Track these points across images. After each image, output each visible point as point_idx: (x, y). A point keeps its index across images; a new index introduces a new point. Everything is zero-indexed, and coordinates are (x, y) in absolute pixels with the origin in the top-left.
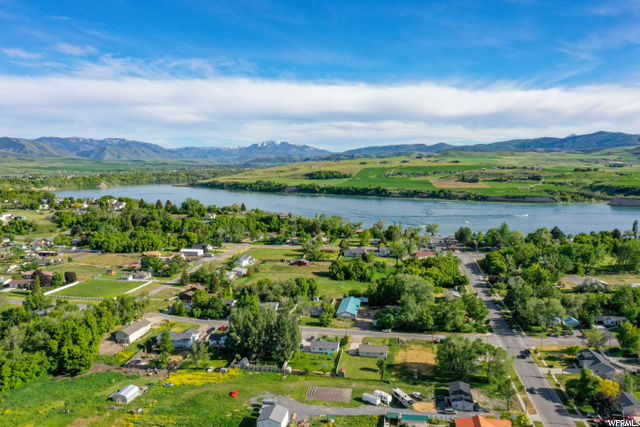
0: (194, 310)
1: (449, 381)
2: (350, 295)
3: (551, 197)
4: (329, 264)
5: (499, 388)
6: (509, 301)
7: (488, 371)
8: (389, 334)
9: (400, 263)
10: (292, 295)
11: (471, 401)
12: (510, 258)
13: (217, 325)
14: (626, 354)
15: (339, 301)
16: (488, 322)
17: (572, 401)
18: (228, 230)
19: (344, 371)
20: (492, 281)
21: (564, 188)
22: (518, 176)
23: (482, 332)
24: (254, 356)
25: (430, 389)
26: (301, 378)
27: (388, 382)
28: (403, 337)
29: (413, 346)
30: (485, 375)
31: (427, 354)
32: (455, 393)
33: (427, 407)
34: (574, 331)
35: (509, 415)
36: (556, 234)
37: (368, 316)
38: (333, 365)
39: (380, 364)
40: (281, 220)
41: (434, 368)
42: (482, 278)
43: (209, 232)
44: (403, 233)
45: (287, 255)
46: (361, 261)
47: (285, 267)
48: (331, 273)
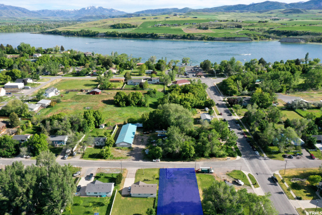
2: (129, 123)
3: (249, 38)
4: (115, 92)
8: (158, 164)
9: (166, 89)
12: (240, 83)
15: (120, 126)
20: (230, 102)
21: (255, 32)
22: (229, 25)
36: (263, 63)
37: (142, 142)
40: (87, 58)
42: (223, 99)
44: (167, 63)
45: (86, 85)
47: (83, 96)
48: (115, 101)
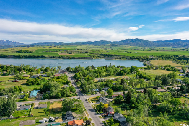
1: (66, 111)
2: (34, 90)
3: (91, 58)
4: (26, 80)
5: (80, 111)
6: (81, 86)
7: (76, 107)
8: (47, 100)
9: (50, 78)
10: (13, 92)
11: (72, 116)
12: (81, 74)
14: (110, 97)
15: (30, 92)
16: (76, 93)
17: (98, 111)
19: (33, 114)
20: (77, 81)
21: (94, 55)
22: (82, 52)
23: (75, 96)
25: (60, 115)
26: (17, 119)
28: (52, 101)
29: (55, 103)
30: (76, 108)
31: (59, 105)
32: (68, 115)
33: (60, 120)
34: (98, 93)
35: (82, 118)
36: (93, 67)
37: (40, 96)
38: (29, 113)
39: (45, 110)
40: (7, 67)
41: (62, 108)
42: (74, 81)
44: (50, 69)
45: (10, 79)
46: (37, 79)
47: (10, 83)
48: (27, 83)
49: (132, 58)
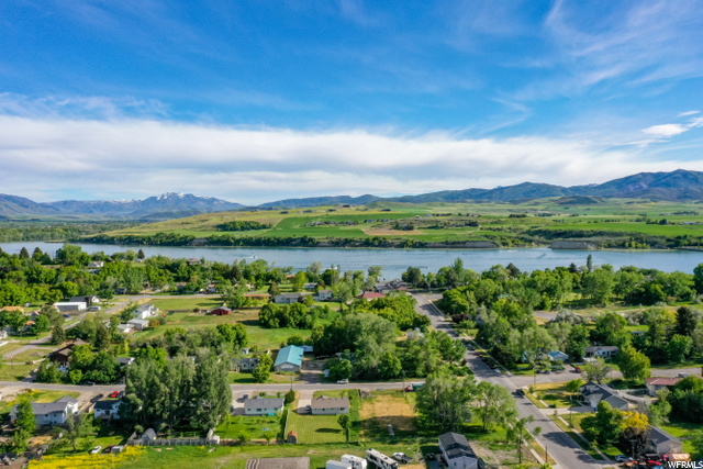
0: (72, 373)
1: (436, 435)
2: (289, 344)
3: (491, 243)
4: (259, 311)
5: (510, 434)
6: (481, 340)
7: (484, 417)
8: (346, 386)
9: (345, 307)
10: (214, 345)
11: (473, 456)
12: (471, 295)
13: (106, 391)
14: (632, 385)
15: (275, 352)
16: (464, 363)
17: (593, 445)
18: (122, 279)
19: (295, 435)
20: (456, 321)
21: (503, 233)
22: (454, 222)
24: (164, 425)
25: (413, 448)
26: (235, 450)
27: (357, 444)
28: (366, 387)
29: (380, 397)
30: (480, 423)
31: (399, 405)
32: (450, 448)
34: (564, 366)
36: (513, 271)
37: (316, 368)
38: (278, 429)
39: (343, 422)
40: (191, 267)
41: (414, 421)
42: (444, 319)
43: (95, 283)
44: (341, 276)
45: (201, 305)
46: (299, 304)
47: (201, 317)
48: (261, 319)
49: (675, 244)
